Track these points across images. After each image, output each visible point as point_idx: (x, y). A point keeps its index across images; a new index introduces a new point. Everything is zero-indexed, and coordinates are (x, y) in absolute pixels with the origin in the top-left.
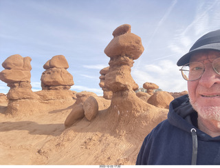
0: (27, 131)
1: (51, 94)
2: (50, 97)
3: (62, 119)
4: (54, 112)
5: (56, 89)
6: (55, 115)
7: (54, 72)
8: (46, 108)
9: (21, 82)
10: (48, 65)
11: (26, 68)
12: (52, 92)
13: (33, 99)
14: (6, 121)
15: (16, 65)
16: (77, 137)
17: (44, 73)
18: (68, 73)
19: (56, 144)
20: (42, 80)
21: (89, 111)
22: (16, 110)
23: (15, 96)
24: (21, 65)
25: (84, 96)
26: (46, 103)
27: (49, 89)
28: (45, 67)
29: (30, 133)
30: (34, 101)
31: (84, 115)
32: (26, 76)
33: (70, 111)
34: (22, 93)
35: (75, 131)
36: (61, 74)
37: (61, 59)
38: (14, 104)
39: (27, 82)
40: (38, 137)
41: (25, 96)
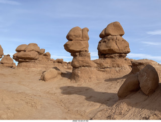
0: (84, 97)
1: (107, 62)
2: (106, 65)
3: (115, 88)
4: (110, 80)
5: (112, 57)
6: (110, 83)
7: (109, 40)
8: (102, 75)
9: (80, 51)
10: (104, 33)
11: (85, 39)
12: (108, 60)
13: (90, 67)
14: (70, 85)
15: (77, 36)
17: (100, 42)
18: (124, 40)
19: (108, 115)
20: (98, 49)
22: (78, 76)
23: (76, 64)
24: (80, 36)
25: (141, 64)
26: (103, 71)
27: (105, 58)
28: (101, 36)
29: (87, 99)
30: (92, 69)
31: (140, 88)
32: (84, 46)
34: (82, 61)
36: (116, 41)
37: (116, 26)
38: (76, 71)
39: (86, 51)
40: (92, 105)
41: (85, 64)
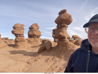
0: (23, 55)
1: (32, 40)
2: (31, 41)
3: (36, 50)
4: (33, 47)
5: (34, 38)
6: (33, 48)
7: (33, 30)
8: (30, 45)
9: (20, 34)
10: (31, 27)
11: (22, 29)
12: (33, 39)
13: (25, 41)
14: (14, 50)
15: (18, 28)
16: (43, 58)
17: (29, 31)
18: (39, 31)
19: (34, 60)
20: (28, 34)
21: (48, 47)
22: (18, 46)
23: (18, 40)
24: (20, 28)
25: (46, 40)
26: (30, 43)
27: (31, 38)
29: (24, 55)
30: (25, 42)
31: (46, 49)
32: (22, 32)
33: (40, 47)
34: (21, 39)
35: (42, 55)
36: (36, 31)
37: (36, 25)
38: (17, 43)
39: (23, 34)
40: (27, 57)
41: (22, 40)
